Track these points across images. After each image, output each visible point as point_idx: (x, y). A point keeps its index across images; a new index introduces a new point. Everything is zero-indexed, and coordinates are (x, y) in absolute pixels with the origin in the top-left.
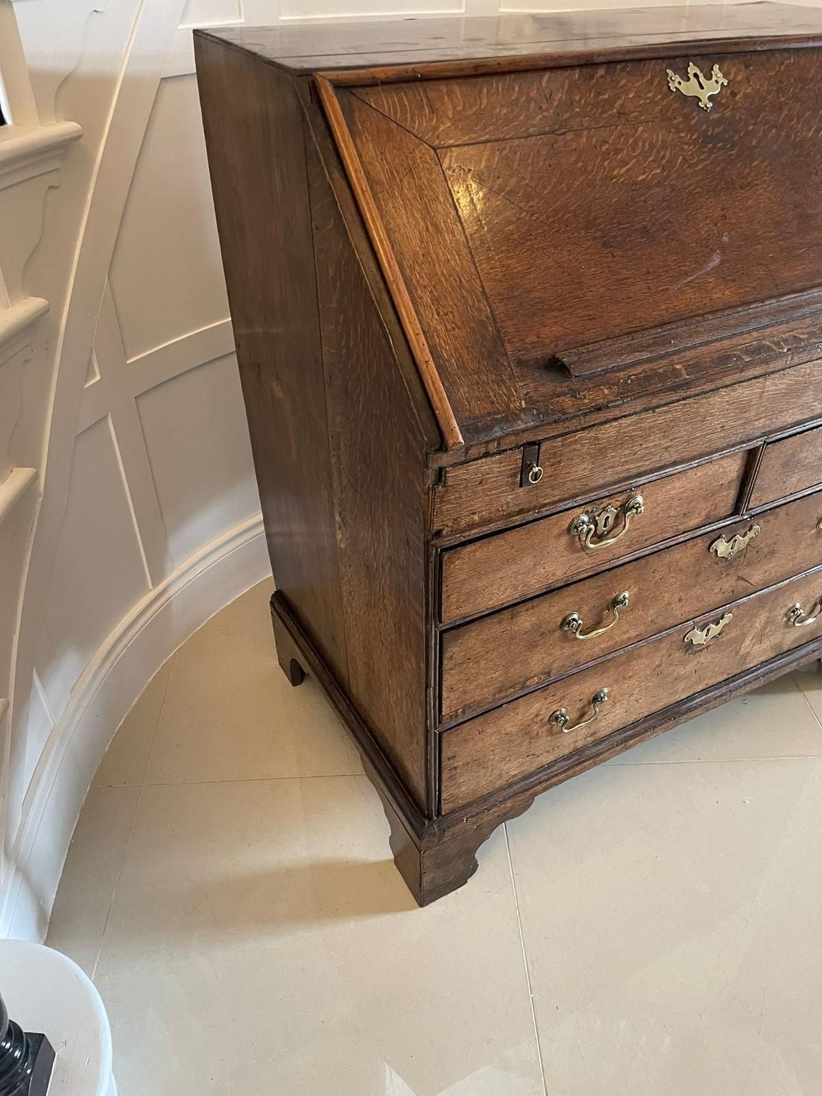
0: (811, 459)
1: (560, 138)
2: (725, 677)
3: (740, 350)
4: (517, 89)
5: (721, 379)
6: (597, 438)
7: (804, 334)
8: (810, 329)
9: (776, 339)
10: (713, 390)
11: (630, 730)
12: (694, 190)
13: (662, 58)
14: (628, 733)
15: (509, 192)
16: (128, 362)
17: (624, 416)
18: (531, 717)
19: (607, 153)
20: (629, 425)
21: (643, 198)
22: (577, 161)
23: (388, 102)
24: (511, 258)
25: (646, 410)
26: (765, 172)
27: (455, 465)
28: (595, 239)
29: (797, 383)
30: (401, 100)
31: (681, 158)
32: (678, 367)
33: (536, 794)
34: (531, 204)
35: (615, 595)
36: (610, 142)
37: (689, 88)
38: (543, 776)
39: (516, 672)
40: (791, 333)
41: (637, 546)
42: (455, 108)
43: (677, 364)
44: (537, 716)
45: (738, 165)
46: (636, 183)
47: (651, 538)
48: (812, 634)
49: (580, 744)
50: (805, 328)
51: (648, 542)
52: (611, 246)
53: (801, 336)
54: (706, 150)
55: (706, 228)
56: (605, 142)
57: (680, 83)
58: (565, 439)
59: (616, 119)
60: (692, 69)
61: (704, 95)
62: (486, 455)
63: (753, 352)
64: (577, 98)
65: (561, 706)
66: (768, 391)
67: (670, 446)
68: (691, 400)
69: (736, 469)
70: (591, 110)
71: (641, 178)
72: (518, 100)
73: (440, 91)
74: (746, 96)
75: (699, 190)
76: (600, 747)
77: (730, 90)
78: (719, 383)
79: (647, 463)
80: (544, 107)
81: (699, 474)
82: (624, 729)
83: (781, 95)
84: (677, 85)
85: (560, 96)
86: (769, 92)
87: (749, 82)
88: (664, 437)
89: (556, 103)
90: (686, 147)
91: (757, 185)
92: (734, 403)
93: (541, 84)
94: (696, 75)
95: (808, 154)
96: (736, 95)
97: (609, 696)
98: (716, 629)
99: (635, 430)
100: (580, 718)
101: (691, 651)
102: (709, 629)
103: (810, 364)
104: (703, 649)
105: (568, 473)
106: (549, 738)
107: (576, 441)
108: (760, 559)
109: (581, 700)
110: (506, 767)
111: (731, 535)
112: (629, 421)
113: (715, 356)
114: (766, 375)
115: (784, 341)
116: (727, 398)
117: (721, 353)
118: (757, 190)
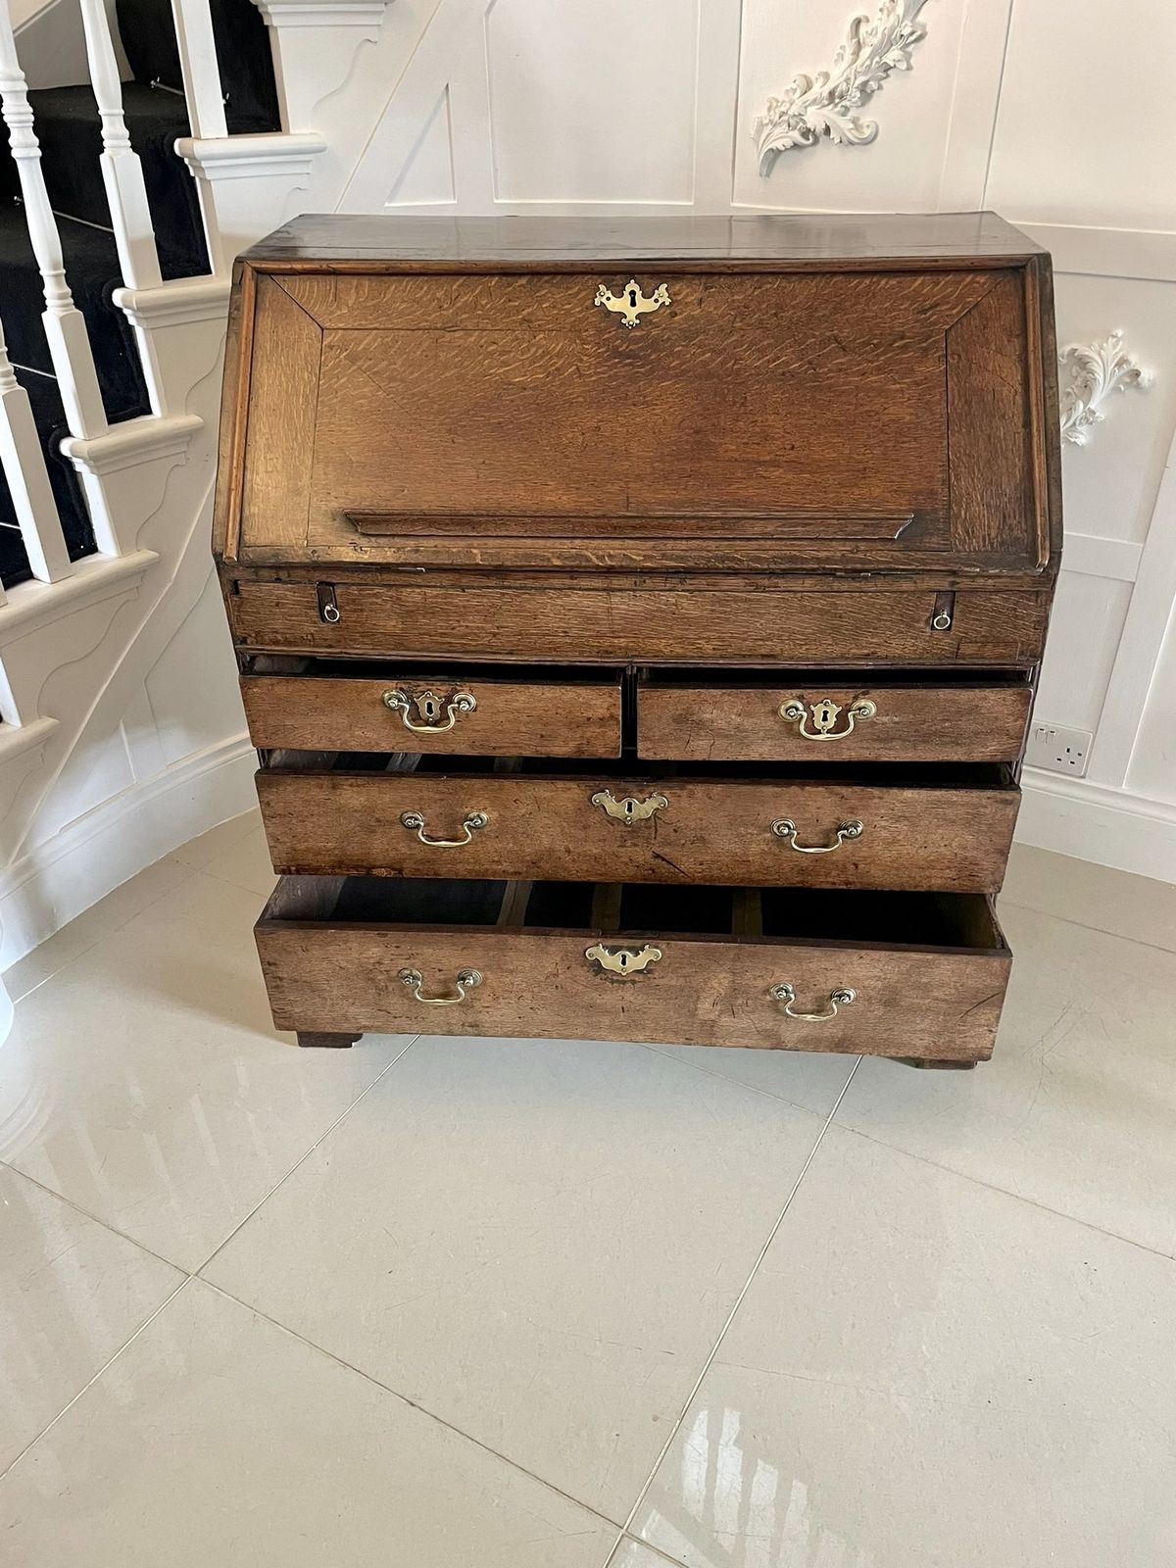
0: (720, 725)
1: (449, 334)
3: (552, 553)
4: (425, 288)
5: (546, 579)
6: (400, 599)
7: (639, 555)
8: (649, 552)
9: (601, 553)
10: (536, 589)
12: (573, 398)
13: (600, 274)
15: (375, 373)
17: (429, 587)
19: (491, 354)
20: (437, 596)
21: (510, 397)
22: (456, 356)
23: (300, 288)
24: (352, 426)
25: (453, 586)
26: (673, 394)
27: (248, 581)
28: (442, 424)
29: (659, 610)
30: (312, 287)
31: (574, 367)
32: (475, 551)
34: (391, 385)
35: (466, 810)
36: (500, 344)
37: (615, 304)
39: (354, 851)
40: (624, 552)
42: (357, 298)
43: (475, 548)
45: (642, 383)
46: (509, 384)
50: (644, 551)
52: (455, 434)
53: (634, 557)
54: (609, 364)
55: (570, 436)
56: (494, 343)
57: (608, 299)
58: (362, 590)
59: (518, 324)
60: (632, 286)
61: (631, 314)
62: (278, 580)
63: (566, 558)
64: (484, 302)
66: (618, 609)
67: (498, 634)
68: (509, 591)
70: (494, 314)
71: (518, 380)
72: (421, 298)
73: (351, 284)
74: (689, 318)
75: (581, 399)
77: (671, 311)
78: (545, 584)
79: (474, 643)
80: (445, 306)
83: (738, 320)
84: (604, 300)
85: (466, 298)
86: (722, 316)
87: (700, 304)
88: (487, 622)
89: (459, 304)
90: (585, 358)
91: (657, 405)
92: (571, 609)
93: (452, 286)
94: (633, 293)
96: (676, 315)
97: (484, 983)
98: (637, 962)
99: (446, 604)
100: (445, 996)
101: (604, 976)
102: (624, 957)
103: (672, 594)
104: (624, 982)
105: (374, 625)
106: (406, 1001)
107: (375, 595)
108: (683, 842)
109: (440, 970)
110: (352, 1009)
111: (621, 795)
112: (435, 593)
113: (521, 551)
114: (609, 590)
115: (610, 556)
116: (559, 602)
117: (529, 551)
118: (654, 409)
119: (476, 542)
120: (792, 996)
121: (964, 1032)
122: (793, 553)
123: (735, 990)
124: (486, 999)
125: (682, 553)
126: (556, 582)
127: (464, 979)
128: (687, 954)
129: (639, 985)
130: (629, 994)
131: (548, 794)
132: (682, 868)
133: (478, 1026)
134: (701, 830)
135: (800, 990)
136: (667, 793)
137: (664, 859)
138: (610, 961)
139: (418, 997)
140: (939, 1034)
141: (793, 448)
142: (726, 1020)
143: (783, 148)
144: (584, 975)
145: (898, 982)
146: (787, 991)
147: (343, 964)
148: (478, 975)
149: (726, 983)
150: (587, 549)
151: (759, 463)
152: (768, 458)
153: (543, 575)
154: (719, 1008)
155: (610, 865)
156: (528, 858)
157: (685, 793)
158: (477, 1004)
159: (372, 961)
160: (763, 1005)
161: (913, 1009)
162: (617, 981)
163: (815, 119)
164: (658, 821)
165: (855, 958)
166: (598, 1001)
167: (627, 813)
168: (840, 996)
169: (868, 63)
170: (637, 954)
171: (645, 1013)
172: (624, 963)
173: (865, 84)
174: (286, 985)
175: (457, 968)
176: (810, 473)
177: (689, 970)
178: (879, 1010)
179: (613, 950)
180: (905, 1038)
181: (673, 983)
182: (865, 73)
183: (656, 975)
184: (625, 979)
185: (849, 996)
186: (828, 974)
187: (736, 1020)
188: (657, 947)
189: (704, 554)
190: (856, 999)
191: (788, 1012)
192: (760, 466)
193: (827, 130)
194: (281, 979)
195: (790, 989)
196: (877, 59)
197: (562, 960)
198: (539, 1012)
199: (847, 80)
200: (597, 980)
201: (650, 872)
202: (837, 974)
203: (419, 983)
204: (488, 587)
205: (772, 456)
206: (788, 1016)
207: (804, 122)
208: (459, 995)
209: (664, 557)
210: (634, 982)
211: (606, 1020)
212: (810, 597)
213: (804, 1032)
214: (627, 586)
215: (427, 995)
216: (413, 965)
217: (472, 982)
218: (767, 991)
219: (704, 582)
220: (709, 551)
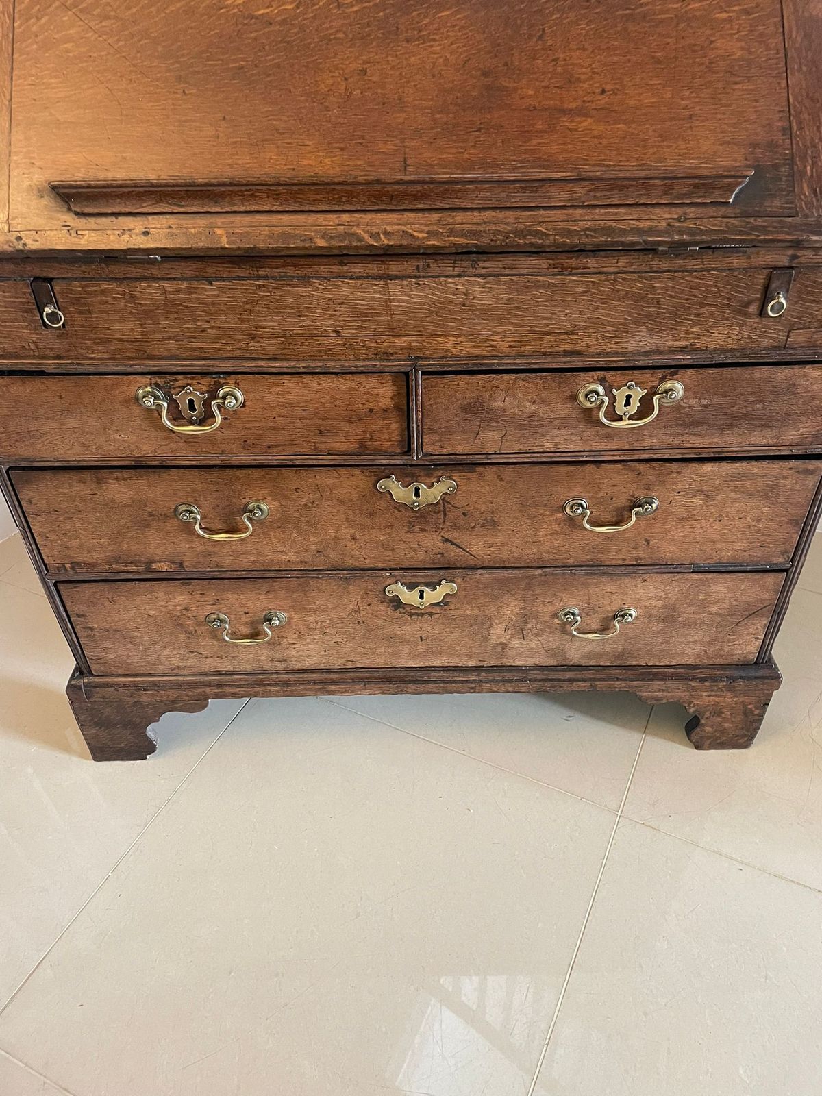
0: (513, 412)
3: (316, 231)
5: (310, 266)
6: (133, 296)
7: (422, 231)
9: (375, 230)
10: (298, 278)
12: (332, 34)
15: (81, 11)
17: (168, 279)
20: (178, 291)
21: (253, 35)
24: (56, 77)
25: (197, 278)
26: (454, 26)
28: (168, 71)
29: (447, 301)
32: (219, 231)
33: (207, 697)
34: (104, 24)
35: (244, 501)
38: (215, 680)
39: (129, 546)
40: (403, 227)
41: (257, 450)
43: (218, 227)
44: (186, 609)
45: (415, 13)
46: (252, 17)
47: (276, 446)
50: (428, 225)
51: (273, 450)
52: (187, 83)
53: (416, 234)
55: (330, 81)
58: (87, 286)
63: (332, 238)
66: (398, 301)
67: (257, 336)
68: (266, 283)
69: (390, 394)
71: (261, 12)
75: (341, 35)
78: (309, 271)
79: (228, 347)
81: (324, 385)
88: (243, 322)
91: (434, 40)
92: (343, 303)
97: (289, 622)
98: (434, 596)
99: (190, 300)
100: (255, 635)
101: (403, 611)
102: (422, 593)
103: (462, 280)
104: (422, 615)
105: (108, 329)
106: (216, 643)
107: (103, 292)
108: (472, 525)
109: (246, 613)
110: (165, 653)
111: (408, 480)
112: (176, 287)
113: (276, 231)
114: (387, 277)
115: (386, 234)
116: (327, 294)
117: (287, 230)
118: (432, 46)
119: (219, 220)
120: (579, 618)
121: (733, 640)
122: (609, 223)
123: (525, 616)
124: (292, 637)
125: (474, 228)
126: (323, 270)
127: (270, 620)
128: (482, 586)
129: (437, 616)
130: (426, 625)
131: (330, 482)
132: (472, 551)
133: (285, 660)
134: (492, 512)
135: (586, 612)
136: (456, 476)
137: (453, 543)
138: (409, 597)
139: (227, 639)
140: (710, 643)
141: (603, 92)
142: (516, 643)
144: (384, 609)
145: (677, 600)
146: (574, 614)
147: (152, 613)
148: (282, 615)
149: (517, 610)
150: (358, 225)
151: (564, 112)
152: (573, 105)
153: (303, 261)
154: (510, 632)
155: (398, 551)
156: (313, 547)
157: (475, 476)
158: (284, 642)
159: (179, 608)
160: (550, 628)
161: (689, 624)
162: (416, 614)
164: (447, 505)
165: (639, 581)
166: (398, 633)
167: (414, 498)
168: (623, 616)
170: (435, 589)
171: (441, 640)
172: (422, 597)
174: (97, 634)
175: (262, 611)
176: (626, 122)
177: (483, 601)
178: (657, 626)
179: (411, 587)
180: (679, 648)
181: (468, 613)
183: (452, 607)
184: (423, 612)
185: (631, 615)
186: (613, 596)
187: (525, 642)
188: (453, 582)
189: (502, 227)
190: (637, 618)
191: (575, 633)
192: (565, 115)
194: (91, 629)
195: (576, 611)
197: (363, 598)
198: (342, 645)
200: (397, 614)
201: (439, 556)
202: (621, 596)
203: (227, 626)
204: (240, 278)
205: (579, 103)
206: (574, 636)
208: (266, 634)
209: (452, 232)
210: (431, 614)
211: (406, 649)
212: (624, 279)
213: (587, 649)
214: (408, 273)
215: (236, 636)
216: (219, 610)
217: (277, 622)
218: (555, 615)
219: (500, 264)
220: (507, 224)
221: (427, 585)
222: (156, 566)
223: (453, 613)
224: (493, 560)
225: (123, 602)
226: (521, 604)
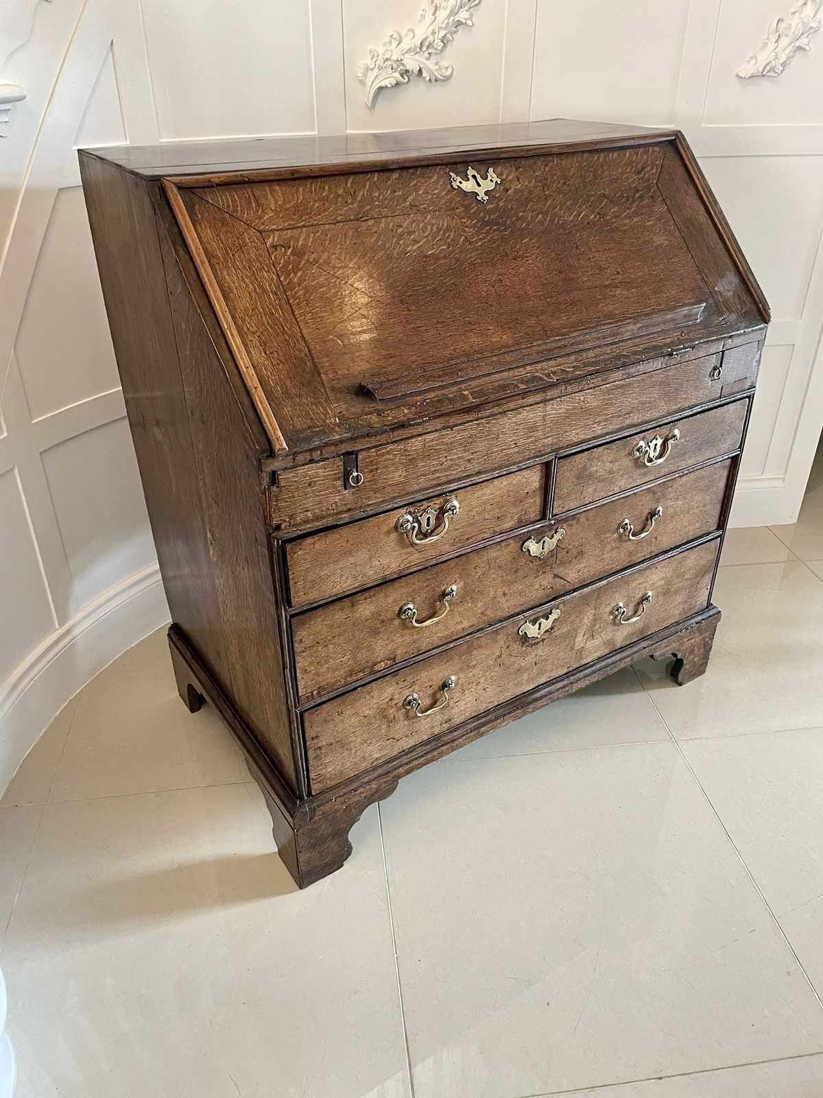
0: (601, 473)
1: (363, 224)
2: (565, 670)
3: (516, 380)
4: (327, 188)
5: (506, 404)
6: (406, 450)
7: (570, 368)
8: (575, 364)
9: (546, 372)
10: (501, 413)
11: (482, 717)
12: (474, 261)
13: (446, 165)
14: (480, 721)
16: (33, 422)
17: (427, 433)
18: (386, 700)
19: (402, 235)
20: (432, 440)
21: (432, 267)
22: (377, 240)
23: (222, 199)
24: (325, 311)
25: (445, 428)
26: (534, 247)
27: (286, 469)
28: (394, 297)
29: (574, 408)
30: (232, 197)
31: (463, 237)
32: (465, 393)
33: (399, 777)
35: (442, 587)
36: (404, 226)
37: (468, 186)
38: (404, 760)
39: (363, 656)
40: (559, 367)
41: (460, 544)
42: (276, 202)
43: (465, 390)
44: (391, 700)
45: (511, 242)
46: (426, 256)
47: (472, 537)
48: (641, 633)
49: (437, 731)
50: (571, 363)
51: (470, 541)
52: (407, 303)
53: (567, 370)
54: (484, 231)
55: (486, 289)
56: (400, 226)
57: (461, 182)
58: (379, 450)
59: (409, 209)
60: (471, 172)
61: (481, 192)
62: (312, 461)
63: (527, 382)
64: (377, 194)
65: (413, 691)
66: (550, 415)
67: (472, 459)
68: (483, 421)
69: (538, 479)
70: (388, 203)
71: (430, 252)
72: (328, 196)
73: (265, 191)
74: (517, 191)
75: (479, 261)
76: (456, 734)
77: (503, 186)
78: (505, 407)
79: (454, 472)
80: (349, 201)
81: (505, 483)
82: (477, 717)
83: (546, 189)
84: (458, 184)
85: (362, 193)
86: (535, 187)
87: (518, 181)
88: (465, 451)
89: (359, 199)
90: (467, 229)
91: (527, 256)
92: (521, 424)
93: (346, 184)
94: (474, 177)
95: (570, 232)
96: (508, 190)
97: (457, 683)
99: (438, 444)
100: (434, 704)
103: (583, 393)
105: (385, 479)
107: (388, 453)
108: (571, 559)
109: (431, 686)
110: (369, 750)
112: (432, 437)
113: (496, 384)
114: (544, 401)
115: (554, 373)
116: (514, 420)
117: (501, 382)
118: (527, 260)
119: (463, 386)
121: (696, 595)
122: (653, 343)
123: (595, 621)
124: (457, 695)
125: (594, 359)
126: (512, 405)
127: (448, 686)
129: (546, 641)
130: (540, 651)
134: (582, 545)
135: (627, 603)
141: (618, 273)
142: (589, 644)
143: (390, 86)
150: (537, 372)
151: (606, 287)
152: (608, 283)
153: (504, 401)
161: (676, 592)
163: (412, 63)
165: (654, 569)
169: (447, 21)
171: (547, 660)
173: (444, 37)
175: (441, 680)
176: (636, 288)
177: (573, 617)
181: (564, 630)
182: (445, 29)
186: (641, 586)
189: (606, 357)
191: (622, 622)
192: (607, 289)
193: (420, 71)
196: (452, 18)
199: (433, 33)
202: (645, 584)
204: (467, 422)
207: (403, 65)
209: (585, 365)
210: (543, 640)
211: (526, 676)
212: (656, 374)
214: (556, 395)
218: (611, 613)
219: (600, 379)
220: (608, 354)
221: (543, 617)
222: (376, 668)
223: (556, 634)
224: (579, 582)
225: (349, 711)
226: (593, 611)
